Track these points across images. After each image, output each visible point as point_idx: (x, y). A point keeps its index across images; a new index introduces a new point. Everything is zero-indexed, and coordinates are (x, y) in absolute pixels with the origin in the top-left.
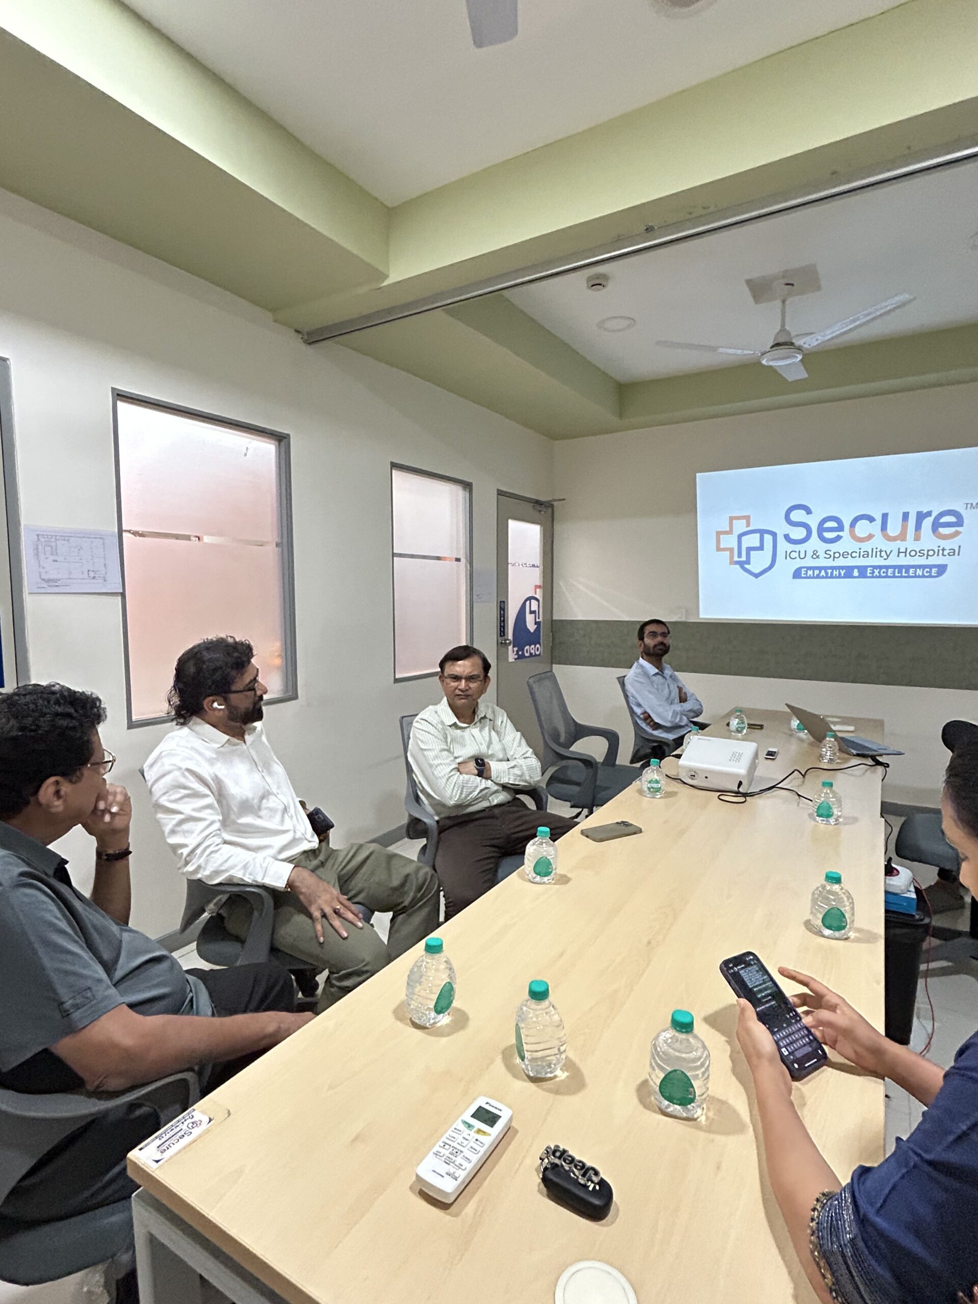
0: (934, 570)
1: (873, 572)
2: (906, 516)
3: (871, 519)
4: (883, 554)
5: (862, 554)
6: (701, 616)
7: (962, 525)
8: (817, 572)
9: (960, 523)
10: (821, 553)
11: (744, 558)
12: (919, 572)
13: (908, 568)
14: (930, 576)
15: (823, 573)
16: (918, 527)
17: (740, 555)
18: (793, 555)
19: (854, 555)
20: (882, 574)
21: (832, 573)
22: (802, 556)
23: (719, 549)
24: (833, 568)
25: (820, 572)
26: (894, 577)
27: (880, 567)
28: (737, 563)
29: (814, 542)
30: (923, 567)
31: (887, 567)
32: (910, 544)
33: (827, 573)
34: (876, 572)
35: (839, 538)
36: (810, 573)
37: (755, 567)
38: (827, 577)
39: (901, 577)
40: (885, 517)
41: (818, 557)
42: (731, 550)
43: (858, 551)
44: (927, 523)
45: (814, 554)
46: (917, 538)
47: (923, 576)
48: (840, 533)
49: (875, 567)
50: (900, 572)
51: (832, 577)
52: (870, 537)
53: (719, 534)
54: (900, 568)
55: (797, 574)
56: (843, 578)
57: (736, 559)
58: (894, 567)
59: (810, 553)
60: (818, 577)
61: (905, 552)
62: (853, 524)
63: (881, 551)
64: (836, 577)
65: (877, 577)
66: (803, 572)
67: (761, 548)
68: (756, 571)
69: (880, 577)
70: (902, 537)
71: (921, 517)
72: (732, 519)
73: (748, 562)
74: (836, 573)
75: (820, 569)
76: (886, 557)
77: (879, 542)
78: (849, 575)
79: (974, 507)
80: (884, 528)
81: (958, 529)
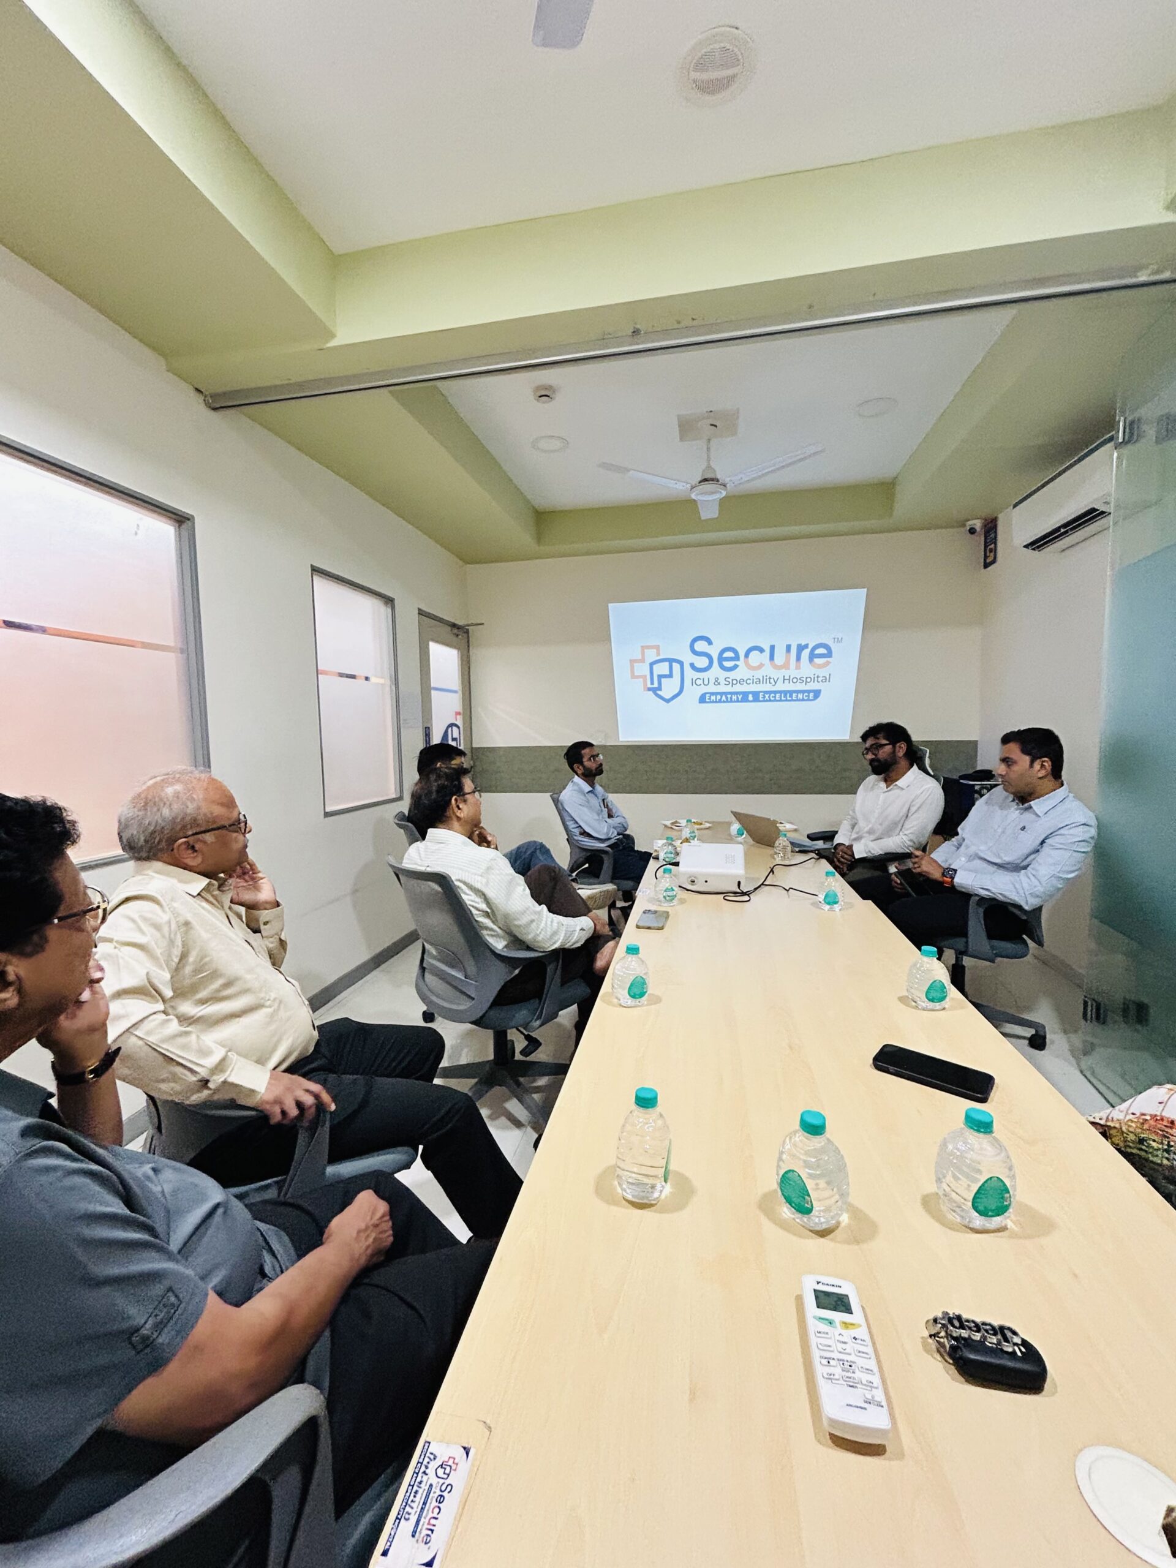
0: (811, 695)
1: (765, 697)
2: (788, 648)
3: (761, 650)
4: (772, 681)
5: (755, 681)
6: (621, 739)
7: (831, 657)
8: (719, 697)
9: (829, 654)
10: (722, 680)
11: (656, 685)
12: (800, 696)
13: (791, 692)
14: (808, 700)
15: (724, 698)
16: (798, 658)
17: (652, 683)
18: (699, 682)
19: (749, 681)
20: (772, 699)
21: (731, 698)
22: (706, 683)
23: (633, 676)
24: (732, 693)
25: (721, 697)
26: (781, 700)
27: (770, 692)
28: (649, 689)
29: (716, 671)
30: (803, 692)
31: (775, 692)
33: (727, 698)
34: (767, 696)
35: (736, 667)
36: (713, 698)
37: (666, 693)
38: (727, 701)
39: (786, 700)
40: (772, 648)
41: (719, 684)
42: (644, 677)
43: (751, 678)
44: (806, 653)
45: (716, 681)
46: (798, 668)
47: (803, 700)
48: (737, 663)
49: (766, 692)
50: (785, 697)
51: (731, 701)
52: (761, 666)
53: (632, 662)
54: (785, 692)
55: (702, 699)
56: (741, 702)
57: (649, 686)
58: (780, 692)
59: (712, 681)
60: (720, 701)
61: (789, 680)
62: (747, 655)
63: (770, 678)
64: (735, 702)
65: (767, 701)
66: (707, 698)
67: (670, 676)
68: (668, 697)
69: (770, 700)
70: (786, 666)
71: (801, 648)
72: (643, 648)
73: (660, 688)
74: (735, 698)
75: (721, 694)
76: (774, 683)
77: (768, 671)
78: (745, 699)
79: (839, 641)
80: (772, 657)
81: (829, 659)
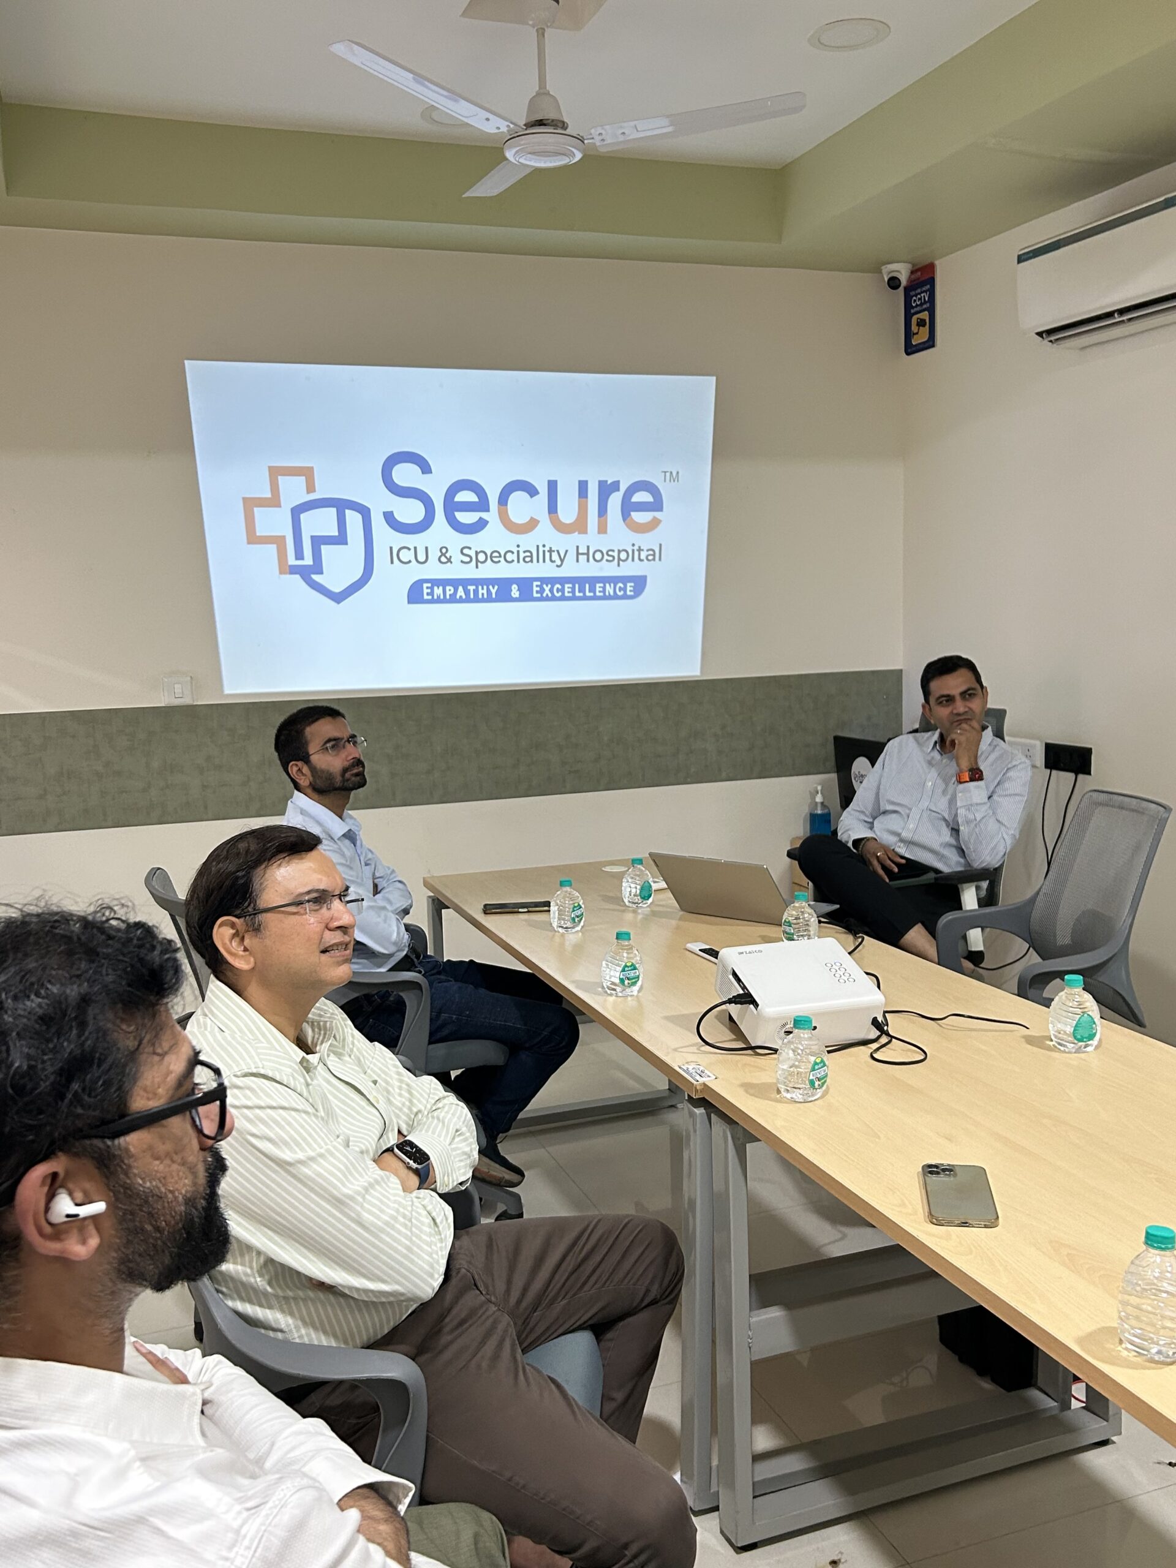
0: (630, 586)
1: (542, 591)
2: (583, 487)
3: (532, 491)
4: (555, 556)
5: (522, 555)
6: (227, 691)
7: (660, 509)
8: (450, 590)
9: (657, 505)
10: (454, 553)
12: (609, 589)
13: (593, 581)
14: (625, 597)
15: (461, 592)
16: (602, 511)
17: (299, 555)
18: (406, 555)
19: (509, 557)
20: (556, 594)
21: (476, 592)
22: (422, 558)
23: (253, 538)
24: (477, 582)
25: (456, 590)
26: (574, 598)
27: (551, 581)
28: (293, 570)
29: (440, 531)
30: (613, 580)
31: (563, 581)
32: (592, 539)
33: (467, 592)
34: (547, 589)
35: (481, 524)
36: (438, 591)
37: (334, 579)
38: (467, 600)
39: (585, 598)
40: (552, 486)
41: (449, 560)
42: (279, 541)
43: (515, 550)
44: (615, 501)
45: (443, 555)
46: (602, 529)
47: (615, 597)
48: (484, 515)
49: (544, 581)
50: (582, 590)
51: (477, 600)
52: (533, 524)
53: (250, 504)
54: (580, 581)
55: (415, 595)
56: (495, 601)
57: (292, 561)
58: (573, 580)
59: (434, 554)
60: (453, 599)
61: (588, 554)
62: (503, 500)
63: (551, 551)
64: (483, 600)
65: (547, 599)
66: (426, 591)
67: (341, 539)
68: (337, 589)
69: (553, 598)
70: (580, 526)
71: (606, 490)
72: (275, 473)
73: (318, 568)
74: (483, 592)
75: (455, 583)
76: (558, 562)
77: (545, 535)
78: (504, 596)
79: (674, 477)
80: (552, 508)
81: (657, 514)
